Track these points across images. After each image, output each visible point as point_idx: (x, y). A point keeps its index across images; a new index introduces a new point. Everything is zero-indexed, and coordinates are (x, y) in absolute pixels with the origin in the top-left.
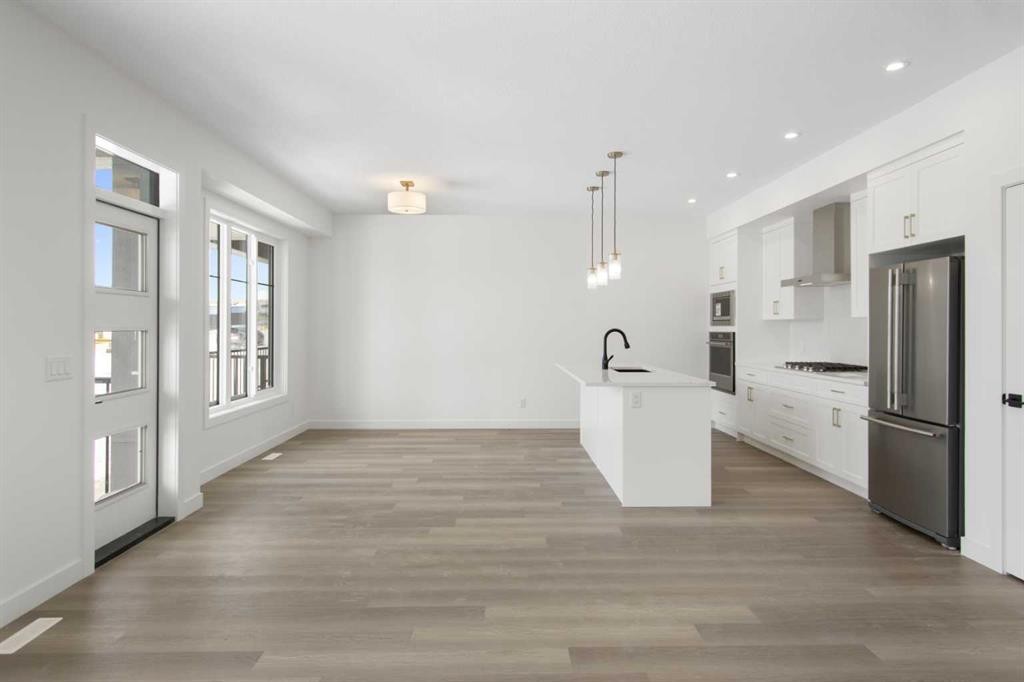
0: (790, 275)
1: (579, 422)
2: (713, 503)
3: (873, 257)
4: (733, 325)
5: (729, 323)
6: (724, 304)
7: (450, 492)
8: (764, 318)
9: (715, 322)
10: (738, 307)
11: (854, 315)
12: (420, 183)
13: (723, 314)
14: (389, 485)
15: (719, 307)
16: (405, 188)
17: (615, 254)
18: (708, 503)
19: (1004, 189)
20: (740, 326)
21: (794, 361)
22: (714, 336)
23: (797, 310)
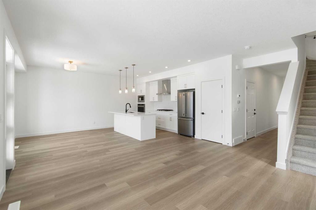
0: (157, 93)
1: (114, 126)
2: (156, 137)
3: (178, 91)
4: (144, 102)
5: (143, 102)
6: (142, 98)
7: (100, 145)
8: (151, 101)
9: (139, 102)
10: (146, 99)
11: (171, 100)
12: (75, 62)
13: (141, 100)
14: (77, 147)
15: (140, 98)
16: (70, 63)
17: (134, 87)
18: (155, 137)
19: (201, 82)
20: (146, 102)
21: (160, 109)
22: (139, 105)
23: (158, 100)
